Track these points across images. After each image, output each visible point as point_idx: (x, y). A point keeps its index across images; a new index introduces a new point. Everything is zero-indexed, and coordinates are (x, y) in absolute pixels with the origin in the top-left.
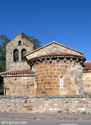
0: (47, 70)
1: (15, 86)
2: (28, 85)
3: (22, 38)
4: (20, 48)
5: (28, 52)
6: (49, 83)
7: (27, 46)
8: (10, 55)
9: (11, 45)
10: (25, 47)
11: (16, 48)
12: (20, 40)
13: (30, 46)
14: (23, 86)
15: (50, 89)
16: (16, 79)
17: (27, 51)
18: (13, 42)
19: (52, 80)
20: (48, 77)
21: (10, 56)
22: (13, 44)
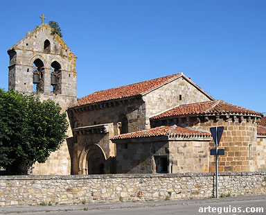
0: (234, 133)
1: (185, 158)
2: (200, 156)
3: (51, 34)
4: (47, 59)
5: (65, 70)
6: (237, 154)
7: (63, 56)
8: (26, 73)
9: (26, 48)
10: (58, 59)
11: (38, 57)
12: (47, 38)
13: (70, 59)
14: (194, 157)
15: (239, 163)
16: (185, 146)
17: (62, 68)
18: (31, 40)
19: (242, 149)
20: (236, 144)
21: (26, 76)
22: (32, 45)
